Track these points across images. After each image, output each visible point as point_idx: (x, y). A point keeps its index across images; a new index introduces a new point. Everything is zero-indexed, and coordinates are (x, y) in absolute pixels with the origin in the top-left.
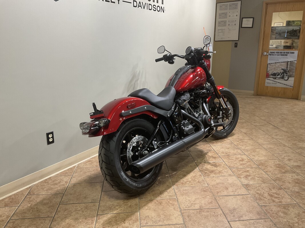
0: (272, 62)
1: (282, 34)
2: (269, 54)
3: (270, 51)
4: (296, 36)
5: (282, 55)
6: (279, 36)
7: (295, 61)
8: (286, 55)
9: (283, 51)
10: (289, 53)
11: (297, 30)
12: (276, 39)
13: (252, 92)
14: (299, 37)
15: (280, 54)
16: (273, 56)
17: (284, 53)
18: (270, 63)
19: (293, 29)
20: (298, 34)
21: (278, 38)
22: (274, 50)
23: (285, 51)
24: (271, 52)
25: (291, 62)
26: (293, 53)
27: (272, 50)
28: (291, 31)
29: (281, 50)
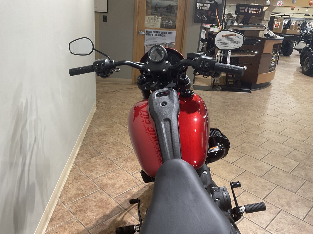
0: (149, 44)
1: (159, 9)
2: (146, 34)
3: (146, 30)
4: (173, 13)
5: (160, 35)
6: (156, 11)
7: (173, 43)
8: (164, 36)
9: (161, 31)
10: (167, 33)
11: (174, 6)
12: (152, 14)
13: (130, 80)
14: (176, 14)
15: (157, 34)
16: (150, 36)
17: (162, 33)
18: (147, 44)
19: (170, 4)
20: (175, 11)
21: (154, 14)
22: (151, 29)
23: (163, 31)
24: (148, 32)
25: (169, 43)
26: (171, 33)
27: (149, 28)
28: (167, 7)
29: (159, 29)
